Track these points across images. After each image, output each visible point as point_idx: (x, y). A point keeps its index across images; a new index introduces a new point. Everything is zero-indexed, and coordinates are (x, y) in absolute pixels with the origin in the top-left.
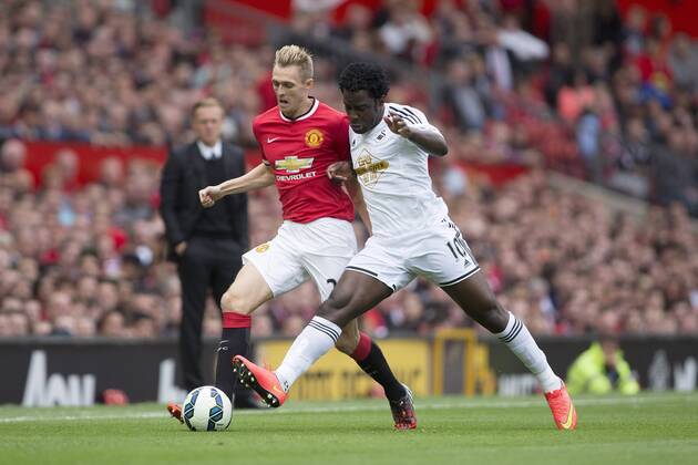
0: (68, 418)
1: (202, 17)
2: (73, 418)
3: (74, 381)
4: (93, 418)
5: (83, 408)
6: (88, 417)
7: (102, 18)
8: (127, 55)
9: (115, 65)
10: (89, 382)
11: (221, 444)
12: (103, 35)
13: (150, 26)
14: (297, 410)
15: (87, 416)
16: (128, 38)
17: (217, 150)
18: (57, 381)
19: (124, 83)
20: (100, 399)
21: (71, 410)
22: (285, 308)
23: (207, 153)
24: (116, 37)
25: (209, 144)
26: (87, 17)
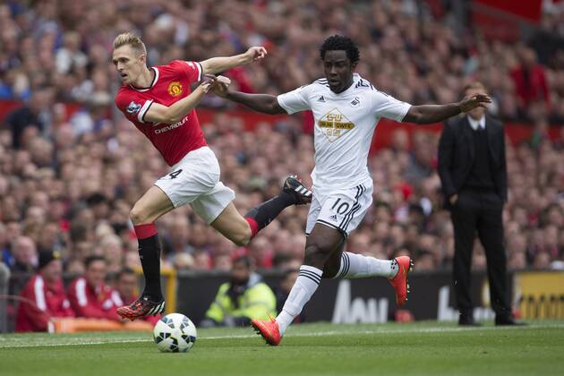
0: (367, 332)
1: (469, 20)
2: (371, 332)
3: (372, 303)
4: (387, 332)
5: (378, 324)
6: (383, 332)
7: (392, 20)
8: (412, 49)
9: (403, 57)
10: (384, 304)
11: (485, 353)
12: (391, 33)
13: (430, 26)
14: (545, 326)
15: (381, 331)
16: (413, 35)
17: (482, 123)
18: (359, 304)
19: (410, 71)
20: (392, 317)
21: (369, 326)
22: (537, 246)
23: (474, 125)
24: (403, 34)
25: (476, 118)
26: (381, 19)
